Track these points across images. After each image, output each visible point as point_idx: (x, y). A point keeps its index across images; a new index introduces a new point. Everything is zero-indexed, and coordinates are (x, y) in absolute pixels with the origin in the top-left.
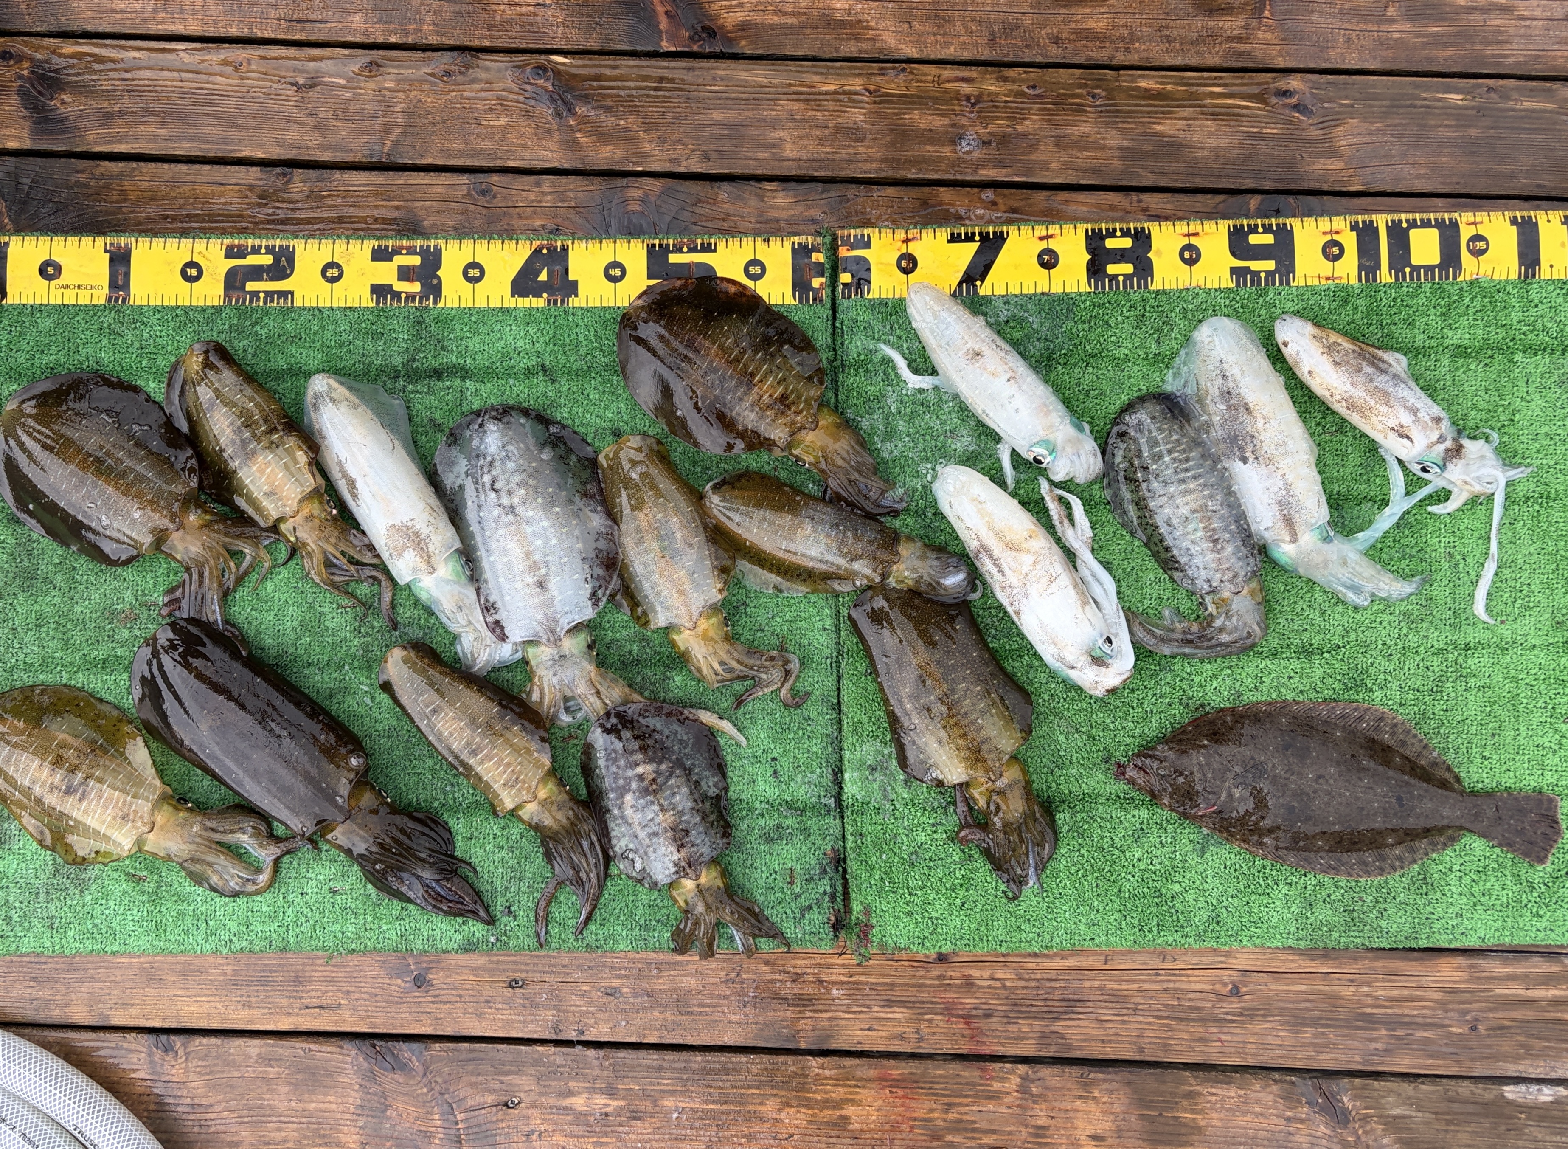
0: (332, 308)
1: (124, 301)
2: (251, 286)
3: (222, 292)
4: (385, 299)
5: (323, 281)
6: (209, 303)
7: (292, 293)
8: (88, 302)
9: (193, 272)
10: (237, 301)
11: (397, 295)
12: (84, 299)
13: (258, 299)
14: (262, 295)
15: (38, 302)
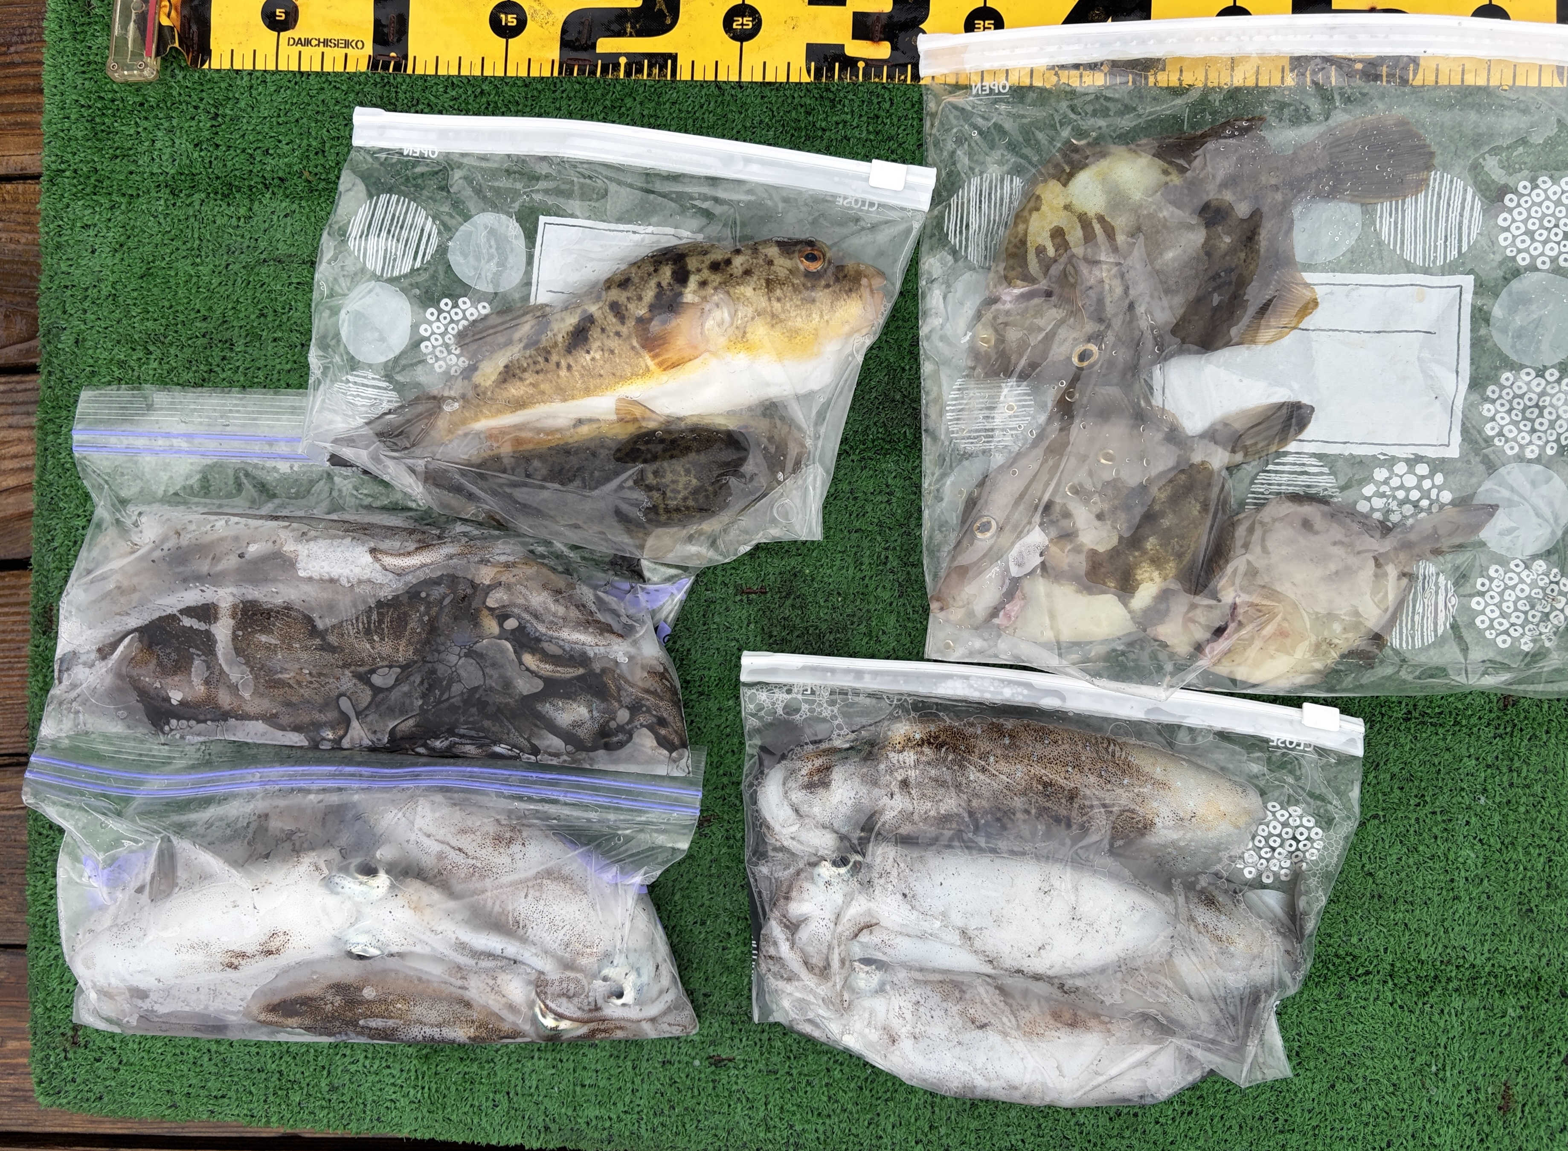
0: (739, 84)
1: (397, 67)
2: (606, 45)
3: (555, 54)
4: (831, 70)
5: (726, 37)
6: (534, 73)
7: (674, 57)
8: (339, 68)
9: (511, 20)
10: (581, 71)
11: (850, 63)
12: (334, 60)
13: (617, 66)
14: (623, 61)
15: (260, 66)
